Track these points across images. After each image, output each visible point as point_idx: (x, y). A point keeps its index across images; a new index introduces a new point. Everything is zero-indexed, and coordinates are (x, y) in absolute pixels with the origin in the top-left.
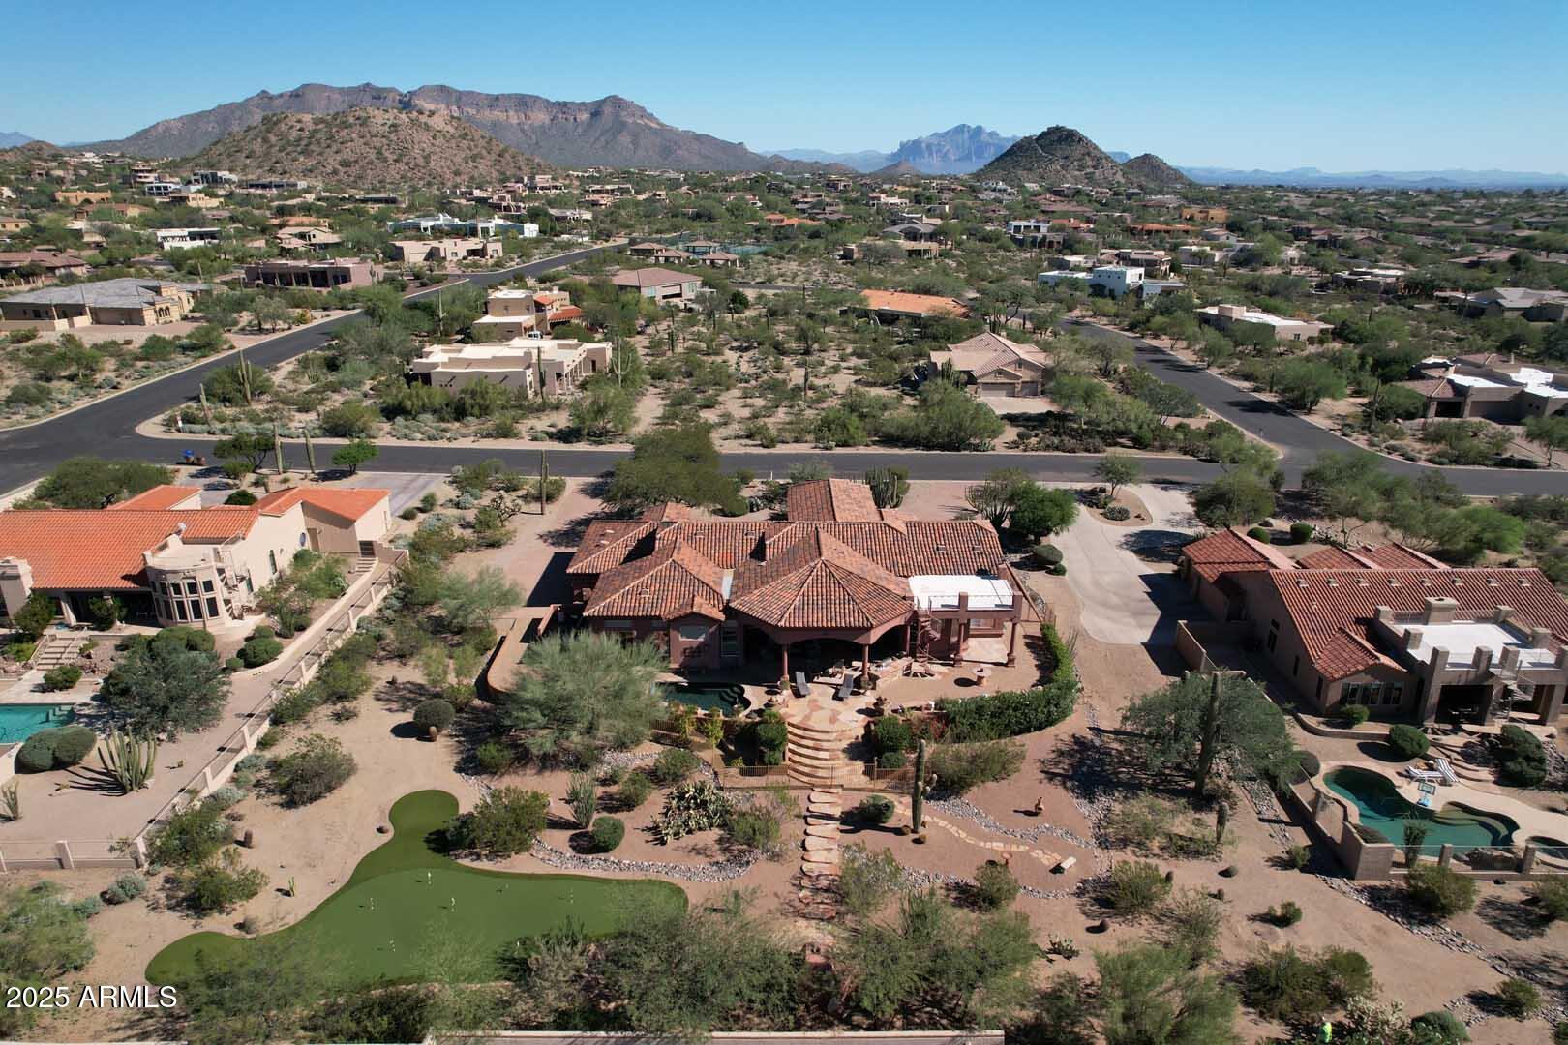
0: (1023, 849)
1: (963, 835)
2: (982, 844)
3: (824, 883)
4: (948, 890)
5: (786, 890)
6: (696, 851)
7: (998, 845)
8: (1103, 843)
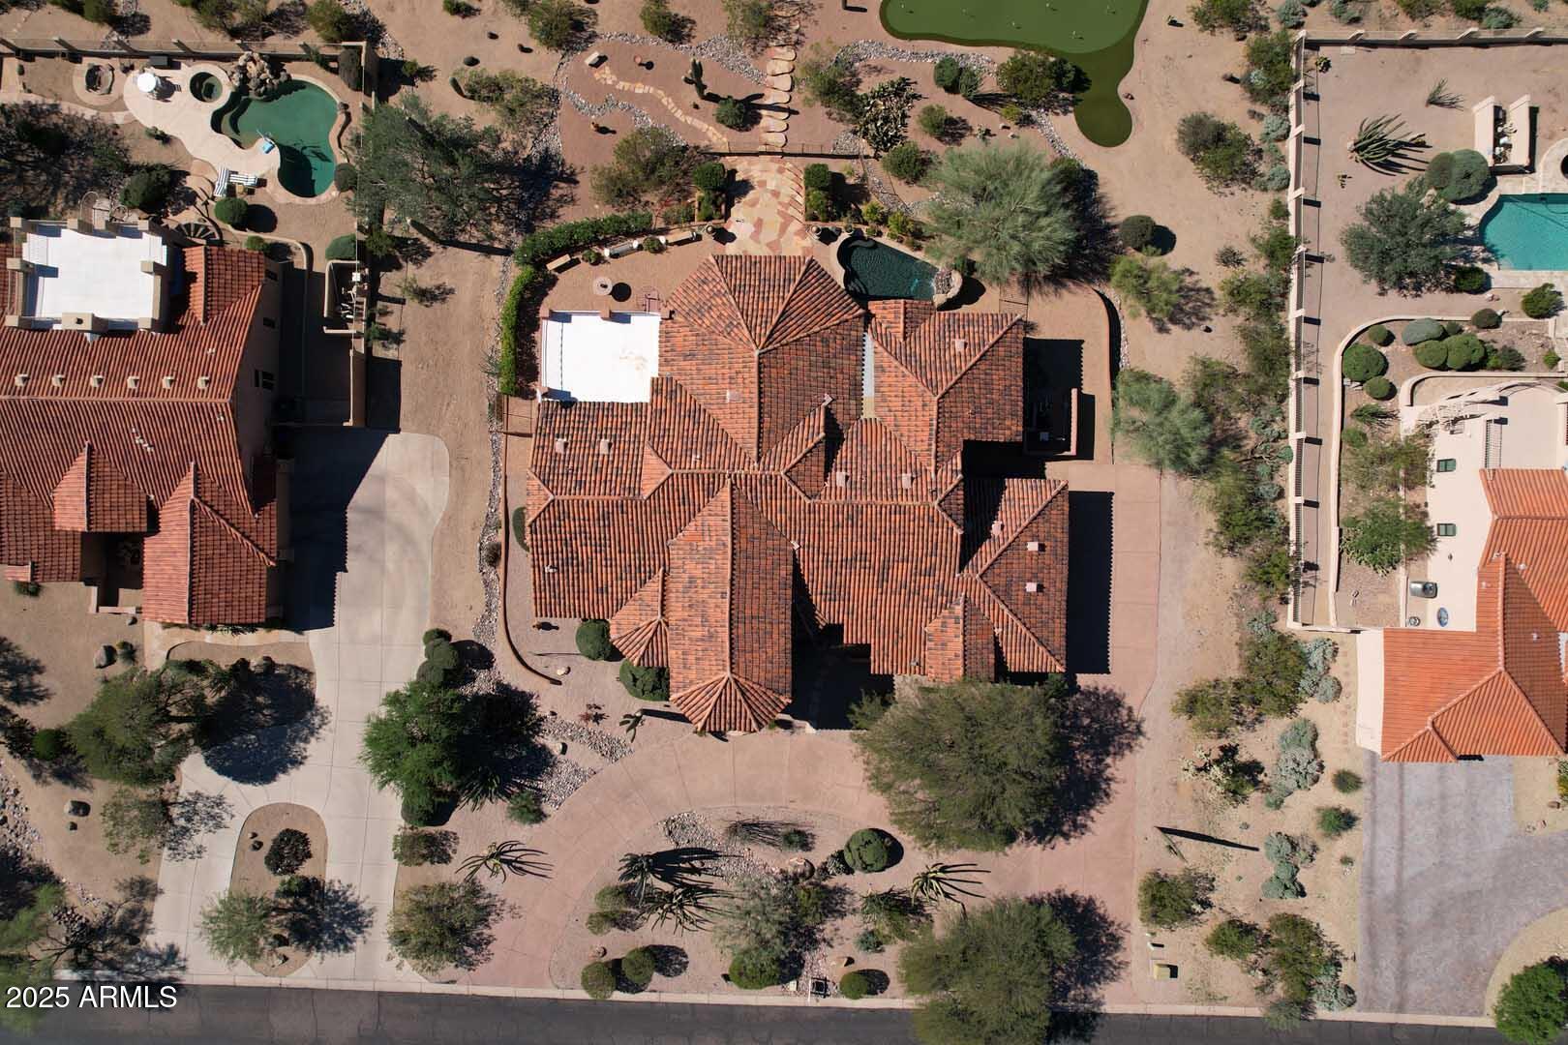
0: (621, 85)
1: (664, 101)
2: (652, 90)
3: (781, 37)
4: (689, 36)
5: (810, 31)
6: (877, 70)
7: (640, 89)
8: (553, 96)
